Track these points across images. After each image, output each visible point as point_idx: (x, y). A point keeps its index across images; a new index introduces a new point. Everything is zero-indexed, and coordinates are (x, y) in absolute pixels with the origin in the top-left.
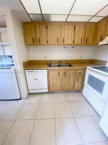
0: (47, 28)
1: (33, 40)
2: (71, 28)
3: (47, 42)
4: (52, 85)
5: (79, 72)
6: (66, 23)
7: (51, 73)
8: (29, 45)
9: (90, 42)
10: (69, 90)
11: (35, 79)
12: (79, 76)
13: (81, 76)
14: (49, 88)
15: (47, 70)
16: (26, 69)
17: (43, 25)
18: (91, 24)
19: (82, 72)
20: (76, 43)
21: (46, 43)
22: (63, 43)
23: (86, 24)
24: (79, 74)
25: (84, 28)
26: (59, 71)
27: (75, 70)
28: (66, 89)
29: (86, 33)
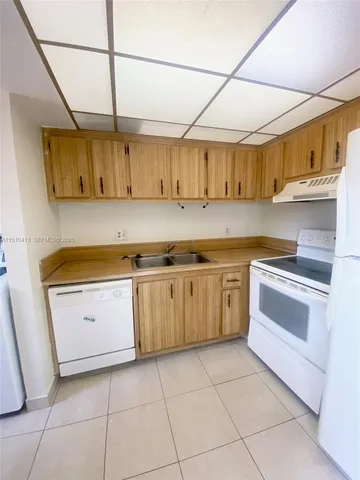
0: (127, 151)
1: (82, 185)
2: (197, 157)
3: (129, 190)
4: (148, 333)
5: (230, 276)
6: (182, 142)
7: (145, 288)
8: (64, 198)
9: (248, 192)
10: (206, 340)
11: (86, 319)
12: (231, 289)
13: (239, 288)
14: (138, 345)
15: (130, 281)
16: (50, 286)
17: (115, 143)
18: (245, 149)
19: (238, 276)
20: (212, 194)
21: (125, 194)
22: (175, 195)
23: (234, 149)
24: (231, 284)
25: (230, 158)
26: (171, 281)
27: (220, 272)
28: (195, 340)
29: (236, 170)
